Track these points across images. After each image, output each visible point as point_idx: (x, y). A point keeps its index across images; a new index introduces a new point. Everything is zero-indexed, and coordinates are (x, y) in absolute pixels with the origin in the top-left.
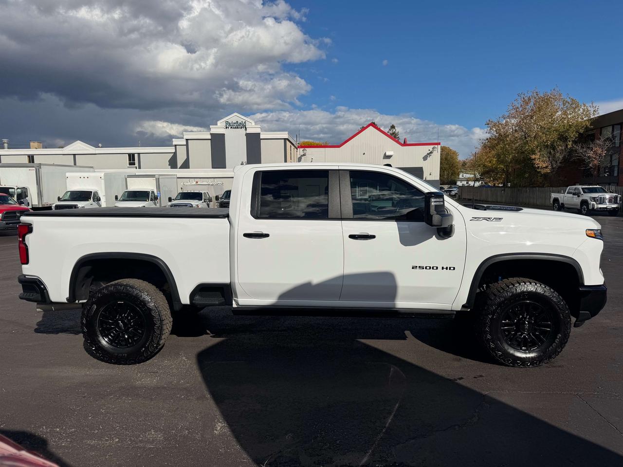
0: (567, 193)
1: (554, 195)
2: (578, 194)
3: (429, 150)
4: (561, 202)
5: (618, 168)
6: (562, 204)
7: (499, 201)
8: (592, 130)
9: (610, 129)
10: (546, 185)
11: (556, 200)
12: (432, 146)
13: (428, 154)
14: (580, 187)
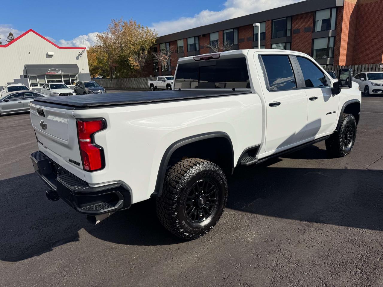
0: (158, 80)
1: (150, 82)
2: (164, 81)
3: (79, 52)
4: (155, 86)
5: (171, 66)
6: (156, 86)
7: (109, 87)
8: (156, 45)
9: (164, 45)
10: (138, 77)
11: (151, 85)
12: (82, 50)
13: (79, 55)
14: (164, 77)
